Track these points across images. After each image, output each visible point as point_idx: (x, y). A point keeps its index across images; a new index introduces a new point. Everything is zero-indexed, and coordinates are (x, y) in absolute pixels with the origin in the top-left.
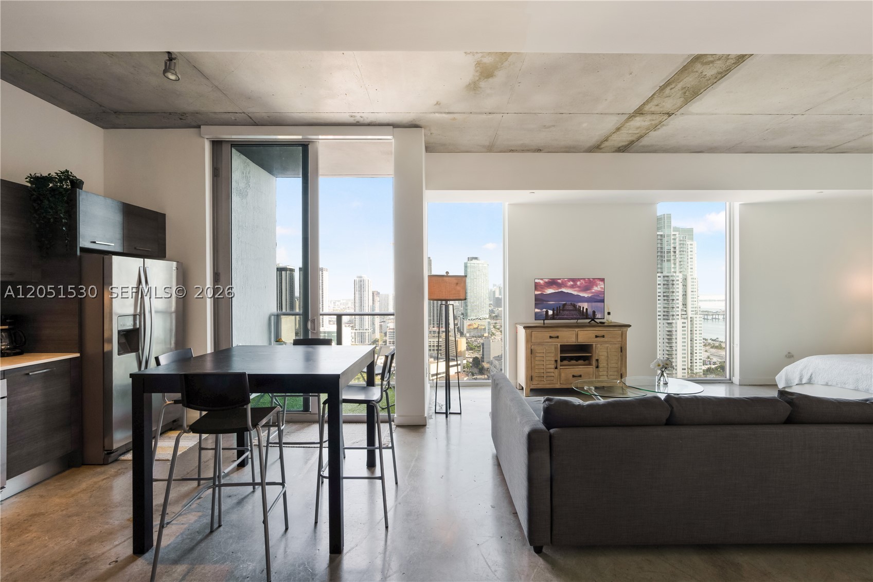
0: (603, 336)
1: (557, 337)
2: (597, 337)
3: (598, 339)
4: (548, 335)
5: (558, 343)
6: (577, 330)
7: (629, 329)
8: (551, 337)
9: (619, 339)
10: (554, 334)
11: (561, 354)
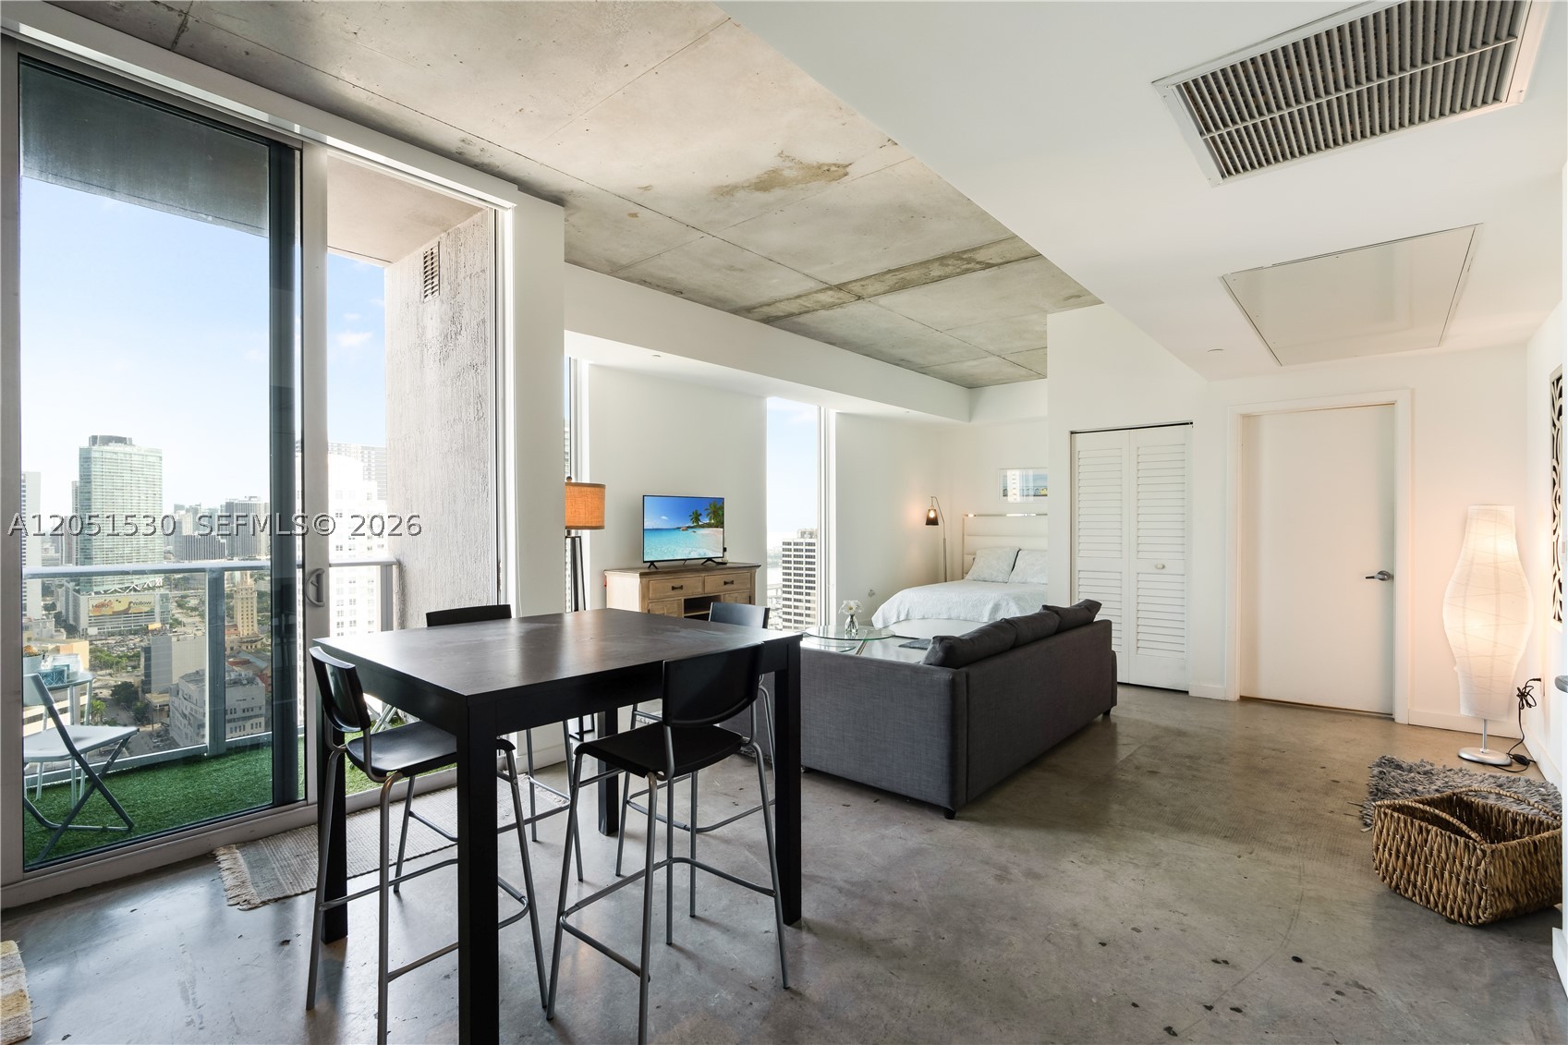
0: (732, 582)
1: (681, 587)
2: (725, 583)
3: (727, 586)
4: (670, 585)
5: (681, 597)
6: (703, 575)
7: (758, 570)
8: (673, 588)
9: (749, 586)
10: (677, 583)
11: (685, 613)
